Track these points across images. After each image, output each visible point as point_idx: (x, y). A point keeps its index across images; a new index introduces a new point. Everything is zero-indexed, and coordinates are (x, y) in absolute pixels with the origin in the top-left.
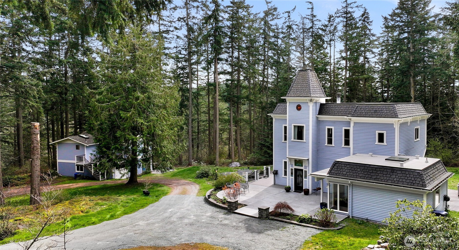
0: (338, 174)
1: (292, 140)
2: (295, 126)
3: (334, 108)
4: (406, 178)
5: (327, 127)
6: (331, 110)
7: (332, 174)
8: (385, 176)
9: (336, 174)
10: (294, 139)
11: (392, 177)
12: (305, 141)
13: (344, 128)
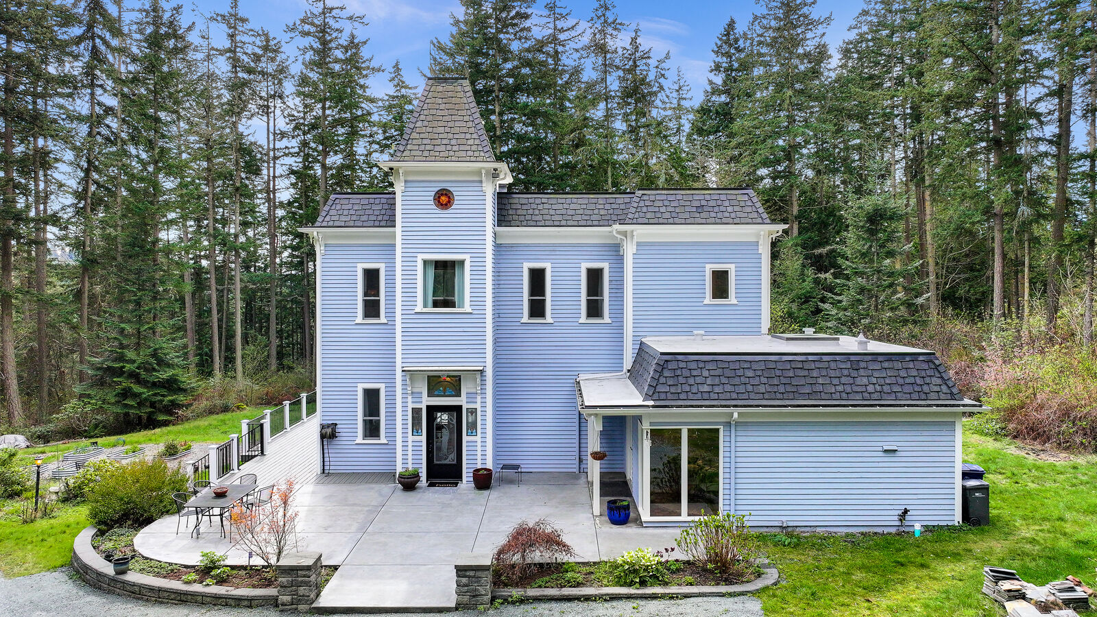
0: (682, 396)
1: (418, 309)
2: (425, 262)
3: (546, 206)
4: (901, 381)
5: (527, 265)
6: (537, 212)
7: (663, 396)
8: (835, 381)
9: (676, 396)
10: (425, 306)
11: (858, 381)
12: (468, 309)
13: (585, 266)
